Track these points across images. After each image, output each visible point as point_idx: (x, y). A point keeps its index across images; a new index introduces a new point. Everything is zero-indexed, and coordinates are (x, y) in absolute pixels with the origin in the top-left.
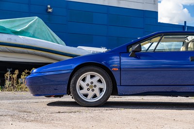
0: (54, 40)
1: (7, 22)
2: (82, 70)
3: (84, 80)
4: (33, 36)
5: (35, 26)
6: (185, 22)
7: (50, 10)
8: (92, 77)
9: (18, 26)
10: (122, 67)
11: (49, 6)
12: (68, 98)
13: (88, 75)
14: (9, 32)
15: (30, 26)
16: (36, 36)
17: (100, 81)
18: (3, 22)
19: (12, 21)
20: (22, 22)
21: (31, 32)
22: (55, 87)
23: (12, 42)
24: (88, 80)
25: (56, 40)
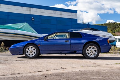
0: (33, 32)
1: (14, 25)
2: (28, 46)
3: (29, 49)
4: (24, 31)
5: (25, 26)
6: (89, 23)
7: (33, 19)
8: (31, 48)
9: (18, 27)
10: (42, 44)
11: (33, 18)
12: (24, 55)
13: (30, 47)
14: (15, 29)
15: (23, 26)
16: (25, 30)
17: (34, 49)
18: (13, 25)
19: (16, 25)
20: (20, 25)
21: (24, 29)
22: (20, 52)
23: (16, 33)
24: (30, 49)
25: (33, 31)
